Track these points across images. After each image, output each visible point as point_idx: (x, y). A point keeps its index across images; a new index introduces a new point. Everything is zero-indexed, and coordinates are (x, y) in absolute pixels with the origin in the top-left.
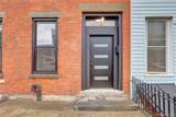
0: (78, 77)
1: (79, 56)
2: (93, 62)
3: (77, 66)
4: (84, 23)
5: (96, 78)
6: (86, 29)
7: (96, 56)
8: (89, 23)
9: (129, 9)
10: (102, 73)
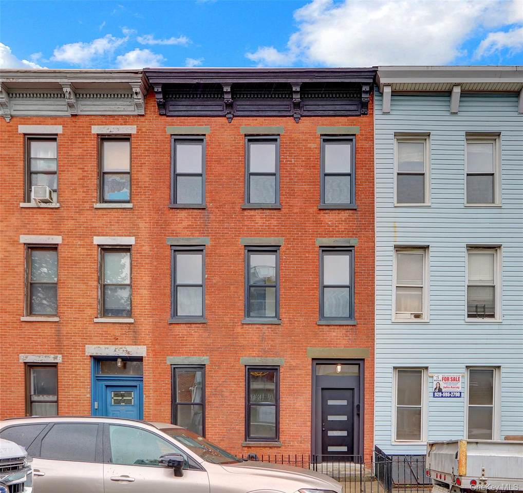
0: (307, 446)
1: (308, 417)
2: (327, 426)
3: (306, 432)
4: (313, 371)
5: (330, 449)
6: (316, 379)
7: (330, 418)
8: (323, 370)
9: (373, 354)
10: (338, 441)
